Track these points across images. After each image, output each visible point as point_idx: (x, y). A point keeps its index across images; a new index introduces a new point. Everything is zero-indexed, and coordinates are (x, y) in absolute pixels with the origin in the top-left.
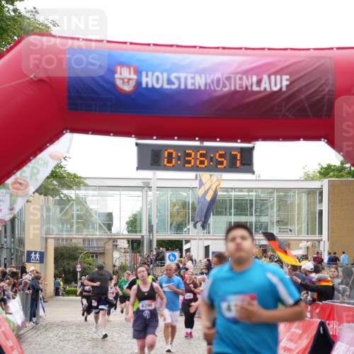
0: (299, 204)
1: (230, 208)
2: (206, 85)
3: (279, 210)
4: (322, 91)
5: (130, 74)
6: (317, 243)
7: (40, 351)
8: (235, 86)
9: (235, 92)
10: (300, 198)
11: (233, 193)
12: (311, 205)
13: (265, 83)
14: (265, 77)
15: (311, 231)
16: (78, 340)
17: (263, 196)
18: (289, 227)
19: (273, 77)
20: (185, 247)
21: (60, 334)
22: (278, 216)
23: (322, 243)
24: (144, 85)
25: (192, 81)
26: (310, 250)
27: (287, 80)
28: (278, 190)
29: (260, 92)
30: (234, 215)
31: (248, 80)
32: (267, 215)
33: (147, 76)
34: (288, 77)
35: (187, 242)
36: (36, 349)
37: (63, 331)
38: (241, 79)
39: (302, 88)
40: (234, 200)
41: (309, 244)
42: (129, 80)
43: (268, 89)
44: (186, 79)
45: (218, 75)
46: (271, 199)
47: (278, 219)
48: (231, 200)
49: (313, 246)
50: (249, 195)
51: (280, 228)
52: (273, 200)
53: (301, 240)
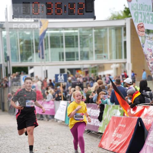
0: (110, 38)
1: (62, 42)
3: (96, 43)
6: (123, 65)
10: (110, 33)
11: (64, 32)
12: (118, 38)
15: (119, 56)
17: (84, 32)
18: (104, 54)
20: (30, 71)
22: (96, 46)
23: (127, 65)
26: (119, 70)
28: (95, 28)
30: (66, 47)
32: (88, 47)
35: (31, 67)
40: (65, 36)
41: (118, 65)
46: (90, 35)
47: (96, 49)
48: (62, 37)
49: (120, 67)
50: (75, 33)
51: (98, 56)
52: (92, 35)
53: (111, 64)
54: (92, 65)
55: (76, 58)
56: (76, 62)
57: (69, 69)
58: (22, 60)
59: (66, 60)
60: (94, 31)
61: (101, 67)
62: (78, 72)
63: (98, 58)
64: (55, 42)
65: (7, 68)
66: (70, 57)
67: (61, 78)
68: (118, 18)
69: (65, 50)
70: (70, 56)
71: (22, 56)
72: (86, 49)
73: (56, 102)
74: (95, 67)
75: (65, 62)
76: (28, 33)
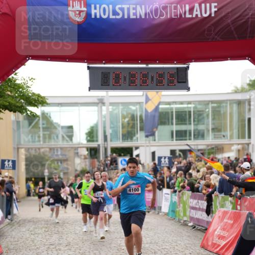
0: (231, 114)
1: (172, 119)
2: (146, 14)
3: (213, 119)
4: (246, 15)
5: (81, 7)
6: (246, 146)
7: (14, 243)
8: (171, 14)
9: (171, 20)
10: (231, 108)
11: (174, 106)
12: (241, 115)
13: (197, 11)
14: (197, 5)
15: (241, 135)
16: (47, 234)
17: (200, 107)
18: (223, 133)
19: (203, 5)
20: (136, 153)
21: (31, 229)
22: (213, 124)
23: (251, 146)
24: (93, 17)
25: (134, 11)
26: (241, 152)
27: (215, 7)
28: (213, 102)
29: (192, 19)
30: (176, 124)
31: (182, 8)
32: (204, 124)
33: (95, 8)
34: (216, 4)
35: (137, 148)
36: (11, 242)
37: (34, 226)
38: (176, 8)
39: (228, 13)
40: (176, 112)
41: (240, 147)
42: (80, 12)
43: (199, 16)
44: (129, 9)
45: (156, 5)
46: (207, 110)
47: (213, 127)
48: (172, 112)
49: (243, 148)
50: (188, 107)
51: (215, 135)
52: (209, 111)
53: (232, 145)
54: (208, 145)
55: (188, 138)
56: (188, 142)
57: (181, 151)
58: (123, 140)
59: (176, 140)
60: (210, 105)
61: (220, 149)
62: (190, 154)
63: (215, 137)
64: (163, 118)
65: (106, 149)
66: (182, 136)
67: (165, 162)
69: (175, 128)
72: (201, 127)
74: (213, 148)
75: (175, 142)
76: (133, 108)
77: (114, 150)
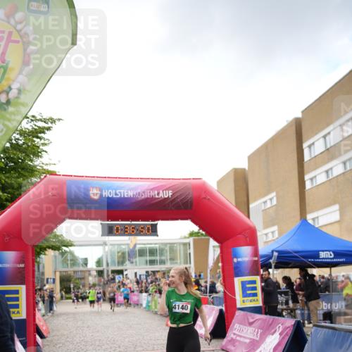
0: (180, 250)
1: (147, 253)
3: (170, 253)
10: (180, 247)
11: (147, 246)
12: (185, 251)
15: (186, 262)
17: (162, 247)
18: (175, 261)
20: (125, 273)
22: (170, 256)
23: (191, 268)
28: (169, 244)
30: (149, 256)
35: (126, 270)
40: (149, 249)
47: (170, 258)
48: (147, 249)
50: (155, 247)
52: (167, 249)
54: (167, 268)
55: (156, 264)
56: (155, 266)
57: (152, 271)
58: (118, 265)
59: (150, 265)
60: (168, 246)
63: (171, 264)
64: (142, 253)
65: (108, 271)
68: (185, 238)
69: (148, 258)
70: (152, 262)
71: (118, 263)
72: (163, 258)
73: (140, 294)
75: (148, 266)
76: (124, 247)
77: (113, 272)
